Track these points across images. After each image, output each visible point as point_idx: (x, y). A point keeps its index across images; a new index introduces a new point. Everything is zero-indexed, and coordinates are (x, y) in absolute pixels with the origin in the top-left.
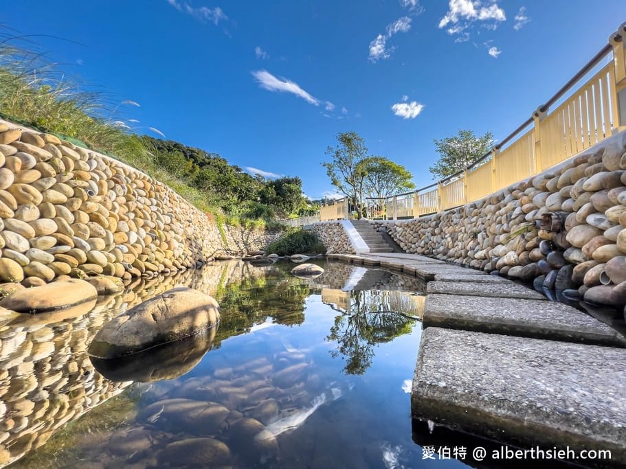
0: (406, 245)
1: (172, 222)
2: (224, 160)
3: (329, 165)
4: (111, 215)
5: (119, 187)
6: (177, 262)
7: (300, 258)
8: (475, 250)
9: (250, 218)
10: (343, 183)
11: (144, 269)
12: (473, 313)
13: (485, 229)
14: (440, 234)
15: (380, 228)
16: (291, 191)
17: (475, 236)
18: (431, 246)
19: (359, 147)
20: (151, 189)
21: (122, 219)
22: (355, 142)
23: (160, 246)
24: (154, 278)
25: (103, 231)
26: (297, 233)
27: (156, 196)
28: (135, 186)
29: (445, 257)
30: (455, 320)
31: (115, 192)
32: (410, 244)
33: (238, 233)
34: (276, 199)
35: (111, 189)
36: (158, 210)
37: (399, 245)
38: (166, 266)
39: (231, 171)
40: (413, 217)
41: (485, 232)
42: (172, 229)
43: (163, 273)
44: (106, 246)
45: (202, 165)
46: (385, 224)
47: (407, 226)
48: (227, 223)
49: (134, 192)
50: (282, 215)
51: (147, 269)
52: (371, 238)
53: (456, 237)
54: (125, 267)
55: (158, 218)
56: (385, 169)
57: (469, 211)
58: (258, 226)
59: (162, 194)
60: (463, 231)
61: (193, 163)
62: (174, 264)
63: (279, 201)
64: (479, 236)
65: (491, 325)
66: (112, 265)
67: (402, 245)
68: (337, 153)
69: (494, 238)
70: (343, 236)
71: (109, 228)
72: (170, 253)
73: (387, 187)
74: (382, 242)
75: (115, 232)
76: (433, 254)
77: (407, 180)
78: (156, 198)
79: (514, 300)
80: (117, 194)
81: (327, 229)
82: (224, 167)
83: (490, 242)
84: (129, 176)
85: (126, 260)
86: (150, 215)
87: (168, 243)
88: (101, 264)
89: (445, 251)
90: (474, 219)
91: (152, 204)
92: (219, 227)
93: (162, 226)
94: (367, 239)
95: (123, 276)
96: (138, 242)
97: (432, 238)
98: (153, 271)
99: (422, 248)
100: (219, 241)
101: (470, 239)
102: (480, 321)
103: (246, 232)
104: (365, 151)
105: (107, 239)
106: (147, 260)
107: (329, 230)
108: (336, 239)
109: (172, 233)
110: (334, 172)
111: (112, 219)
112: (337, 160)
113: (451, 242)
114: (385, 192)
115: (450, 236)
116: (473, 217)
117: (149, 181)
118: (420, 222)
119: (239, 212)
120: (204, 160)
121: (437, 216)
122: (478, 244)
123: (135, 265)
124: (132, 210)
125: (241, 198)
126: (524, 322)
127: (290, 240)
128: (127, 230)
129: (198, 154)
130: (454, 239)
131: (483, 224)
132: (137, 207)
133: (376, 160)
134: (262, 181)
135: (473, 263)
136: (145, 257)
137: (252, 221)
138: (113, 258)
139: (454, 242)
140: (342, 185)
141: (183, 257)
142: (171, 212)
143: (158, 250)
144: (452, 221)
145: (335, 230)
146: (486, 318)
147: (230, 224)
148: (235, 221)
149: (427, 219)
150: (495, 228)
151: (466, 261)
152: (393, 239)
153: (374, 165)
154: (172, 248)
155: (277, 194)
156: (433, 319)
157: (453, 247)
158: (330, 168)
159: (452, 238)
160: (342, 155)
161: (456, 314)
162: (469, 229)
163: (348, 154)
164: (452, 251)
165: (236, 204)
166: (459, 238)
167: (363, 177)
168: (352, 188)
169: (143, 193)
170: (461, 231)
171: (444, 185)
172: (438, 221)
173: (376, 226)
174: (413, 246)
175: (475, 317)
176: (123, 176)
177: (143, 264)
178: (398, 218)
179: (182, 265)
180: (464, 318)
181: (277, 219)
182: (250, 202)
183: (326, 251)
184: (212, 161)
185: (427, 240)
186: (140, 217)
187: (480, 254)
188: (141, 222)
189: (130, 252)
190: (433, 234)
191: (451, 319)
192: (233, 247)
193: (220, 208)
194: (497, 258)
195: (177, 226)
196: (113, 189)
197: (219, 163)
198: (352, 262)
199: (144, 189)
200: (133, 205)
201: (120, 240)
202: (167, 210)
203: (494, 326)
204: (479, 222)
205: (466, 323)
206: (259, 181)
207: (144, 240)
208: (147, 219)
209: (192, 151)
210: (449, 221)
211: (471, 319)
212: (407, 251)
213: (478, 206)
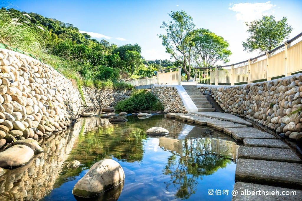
0: (225, 106)
1: (56, 94)
2: (76, 28)
3: (164, 37)
4: (23, 95)
5: (25, 74)
6: (62, 124)
7: (145, 116)
8: (272, 116)
9: (101, 80)
10: (175, 51)
11: (44, 131)
12: (260, 173)
13: (278, 102)
14: (249, 99)
15: (206, 91)
16: (132, 57)
17: (272, 107)
18: (242, 108)
19: (188, 23)
20: (42, 71)
21: (29, 97)
22: (184, 19)
23: (50, 113)
24: (50, 136)
25: (20, 107)
26: (140, 94)
27: (46, 76)
28: (33, 71)
29: (251, 118)
30: (251, 176)
31: (24, 78)
32: (227, 105)
33: (92, 92)
34: (120, 63)
35: (21, 76)
36: (48, 86)
37: (220, 106)
38: (56, 127)
39: (82, 37)
40: (229, 84)
41: (278, 104)
42: (56, 100)
43: (54, 132)
44: (23, 116)
45: (58, 33)
46: (209, 89)
47: (226, 91)
48: (85, 85)
49: (33, 76)
50: (126, 75)
51: (46, 131)
52: (199, 100)
53: (260, 104)
54: (34, 131)
55: (48, 92)
56: (208, 39)
57: (269, 86)
58: (107, 87)
59: (49, 74)
60: (264, 100)
61: (52, 32)
62: (60, 126)
63: (123, 65)
64: (274, 106)
65: (267, 179)
66: (27, 130)
67: (222, 105)
68: (170, 27)
69: (283, 110)
70: (177, 98)
71: (23, 104)
72: (57, 118)
73: (210, 54)
74: (207, 103)
75: (26, 106)
76: (244, 114)
77: (225, 48)
78: (46, 77)
79: (282, 163)
80: (25, 79)
81: (165, 91)
82: (76, 34)
83: (281, 112)
84: (30, 64)
85: (34, 125)
86: (44, 90)
87: (55, 110)
88: (21, 130)
89: (252, 113)
90: (272, 93)
91: (44, 83)
92: (79, 89)
93: (51, 98)
94: (196, 101)
95: (34, 137)
96: (39, 112)
97: (243, 102)
98: (49, 132)
99: (237, 109)
100: (80, 101)
101: (269, 107)
102: (262, 177)
103: (99, 91)
104: (193, 26)
105: (22, 112)
106: (45, 125)
107: (166, 92)
108: (172, 100)
109: (56, 102)
110: (168, 42)
111: (24, 97)
112: (170, 33)
113: (256, 107)
114: (208, 57)
115: (256, 102)
116: (271, 91)
117: (40, 65)
118: (235, 89)
119: (92, 75)
120: (60, 29)
121: (247, 86)
122: (274, 112)
123: (39, 128)
124: (33, 89)
125: (93, 64)
126: (282, 178)
127: (135, 100)
128: (32, 104)
129: (55, 24)
130: (259, 105)
131: (277, 98)
132: (36, 86)
133: (200, 31)
134: (107, 45)
135: (270, 125)
136: (44, 122)
137: (103, 82)
138: (27, 125)
139: (258, 107)
140: (173, 52)
141: (64, 119)
142: (55, 86)
143: (50, 116)
144: (258, 91)
145: (171, 93)
146: (265, 176)
147: (86, 86)
148: (90, 82)
149: (240, 87)
150: (283, 103)
151: (266, 123)
152: (215, 100)
153: (199, 35)
154: (58, 114)
155: (122, 59)
156: (240, 176)
157: (258, 111)
158: (164, 39)
159: (257, 105)
160: (174, 29)
161: (251, 174)
162: (268, 100)
163: (179, 29)
164: (257, 114)
165: (90, 69)
166: (262, 105)
167: (191, 47)
168: (182, 55)
169: (38, 75)
170: (263, 100)
171: (253, 63)
172: (248, 90)
173: (202, 90)
174: (230, 107)
175: (260, 175)
176: (26, 65)
177: (43, 127)
178: (219, 84)
179: (65, 125)
180: (255, 176)
181: (121, 79)
182: (100, 66)
183: (164, 109)
184: (67, 30)
185: (240, 103)
186: (38, 94)
187: (275, 119)
188: (39, 97)
189: (35, 120)
190: (245, 100)
191: (249, 176)
192: (89, 104)
193: (77, 72)
194: (283, 125)
195: (59, 97)
196: (22, 75)
197: (72, 31)
198: (186, 121)
199: (38, 72)
200: (34, 85)
201: (30, 112)
202: (52, 85)
203: (268, 180)
204: (275, 97)
205: (256, 178)
206: (104, 45)
207: (42, 110)
208: (42, 94)
209: (50, 22)
210: (256, 91)
211: (258, 176)
212: (226, 111)
213: (275, 84)
